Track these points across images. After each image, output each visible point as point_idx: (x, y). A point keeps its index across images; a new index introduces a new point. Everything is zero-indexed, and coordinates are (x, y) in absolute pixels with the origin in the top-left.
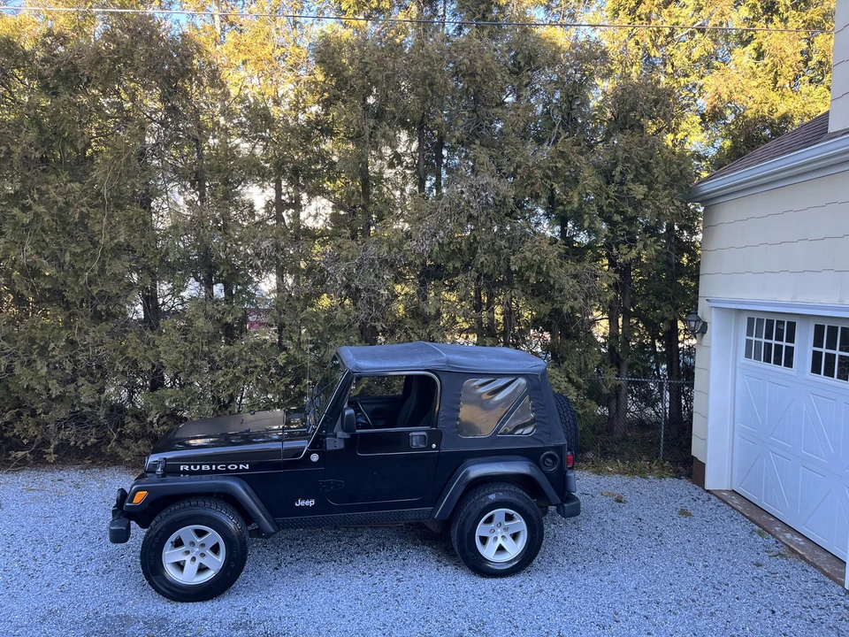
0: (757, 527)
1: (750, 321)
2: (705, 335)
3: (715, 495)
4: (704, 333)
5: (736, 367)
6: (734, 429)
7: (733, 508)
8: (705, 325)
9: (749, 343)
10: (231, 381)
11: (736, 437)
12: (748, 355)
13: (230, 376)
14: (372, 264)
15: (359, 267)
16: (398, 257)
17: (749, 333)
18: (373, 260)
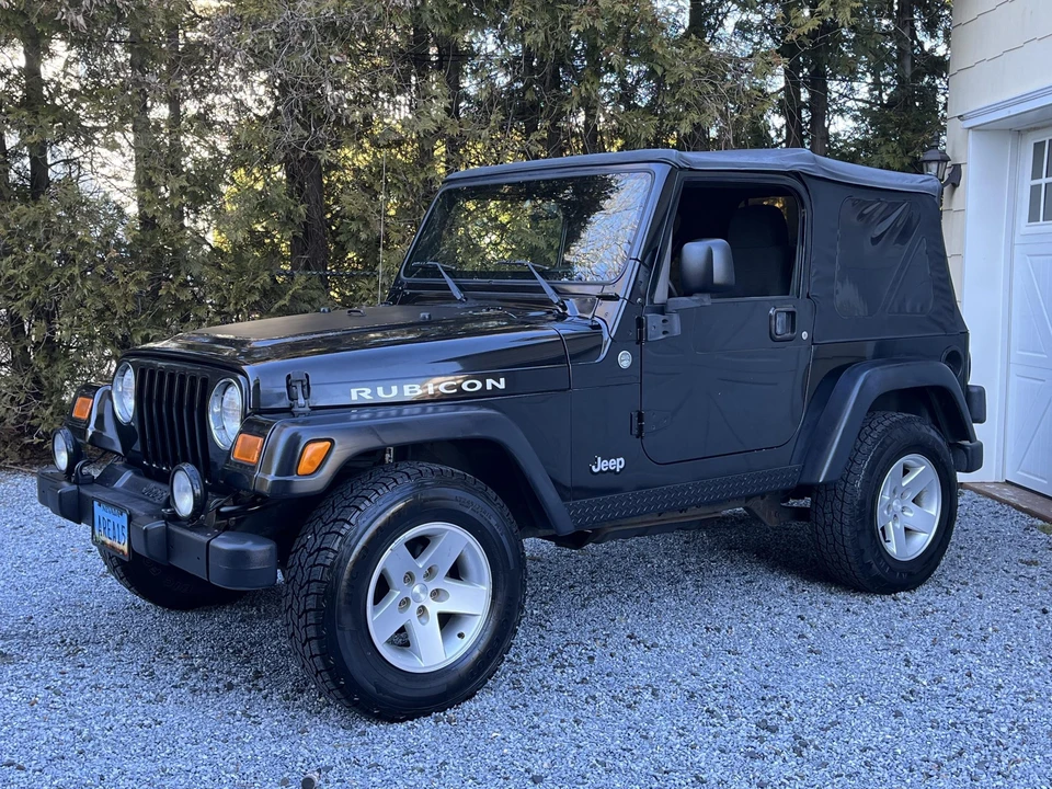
0: (1040, 523)
1: (1039, 147)
2: (957, 189)
3: (971, 489)
4: (955, 186)
5: (1012, 245)
6: (1008, 363)
7: (1001, 501)
8: (957, 169)
9: (1035, 190)
10: (31, 275)
11: (1014, 380)
12: (1033, 217)
13: (29, 264)
14: (305, 34)
15: (281, 40)
16: (356, 15)
17: (1036, 174)
18: (307, 25)
